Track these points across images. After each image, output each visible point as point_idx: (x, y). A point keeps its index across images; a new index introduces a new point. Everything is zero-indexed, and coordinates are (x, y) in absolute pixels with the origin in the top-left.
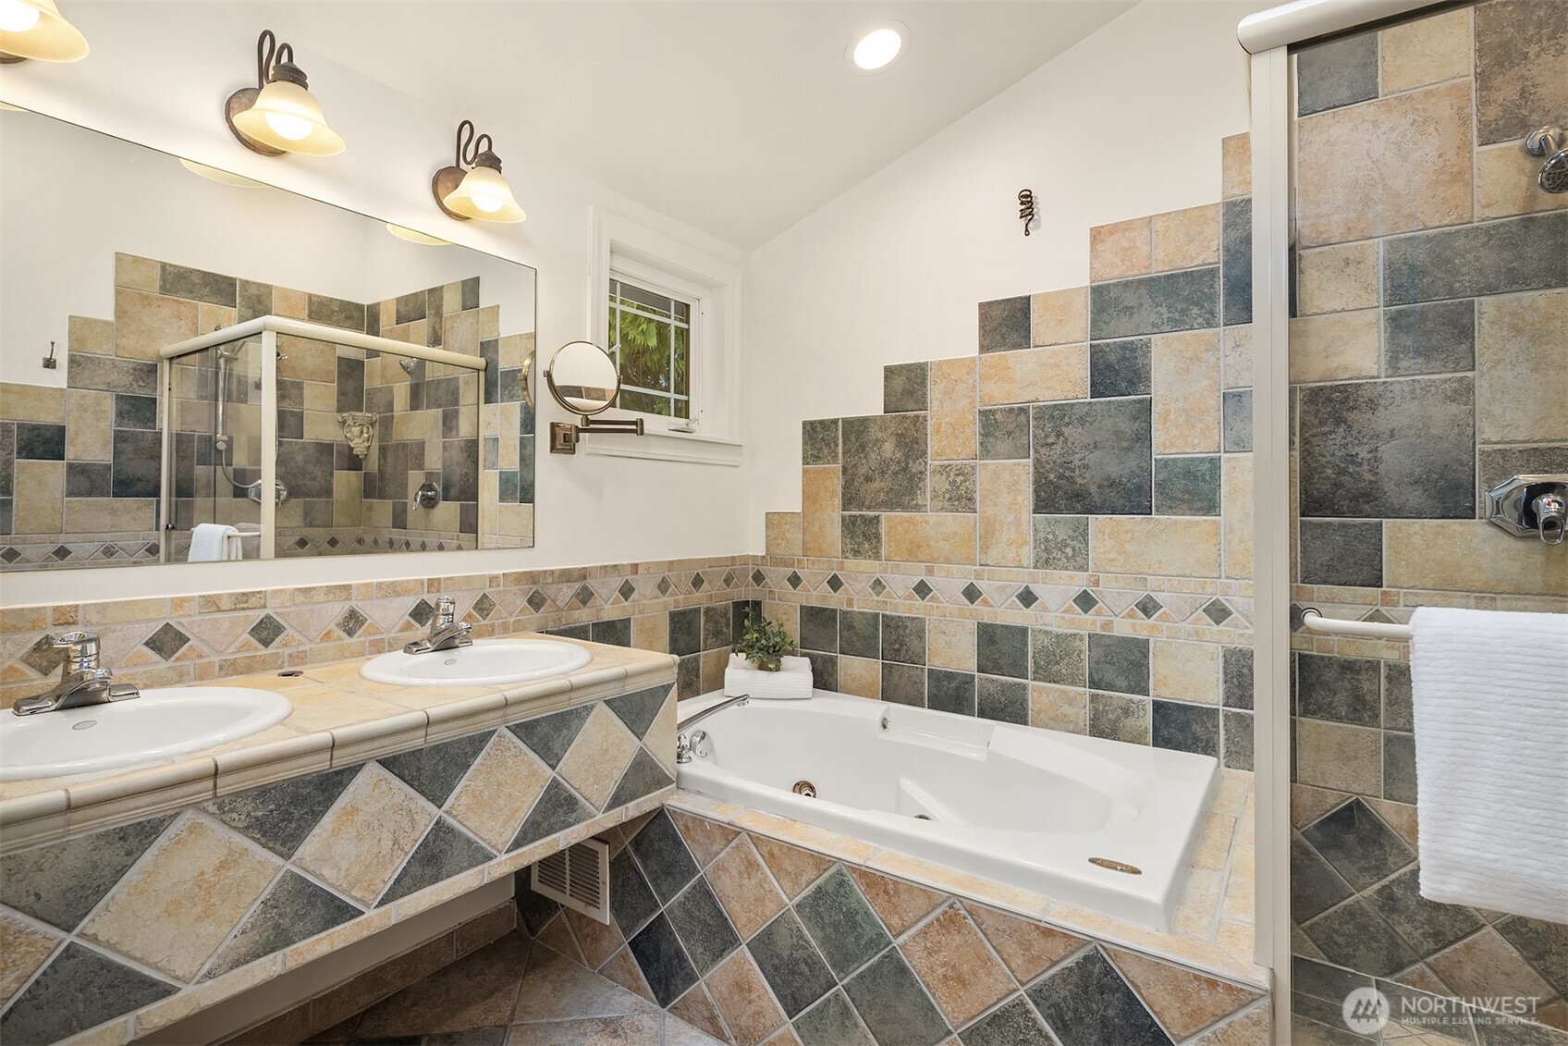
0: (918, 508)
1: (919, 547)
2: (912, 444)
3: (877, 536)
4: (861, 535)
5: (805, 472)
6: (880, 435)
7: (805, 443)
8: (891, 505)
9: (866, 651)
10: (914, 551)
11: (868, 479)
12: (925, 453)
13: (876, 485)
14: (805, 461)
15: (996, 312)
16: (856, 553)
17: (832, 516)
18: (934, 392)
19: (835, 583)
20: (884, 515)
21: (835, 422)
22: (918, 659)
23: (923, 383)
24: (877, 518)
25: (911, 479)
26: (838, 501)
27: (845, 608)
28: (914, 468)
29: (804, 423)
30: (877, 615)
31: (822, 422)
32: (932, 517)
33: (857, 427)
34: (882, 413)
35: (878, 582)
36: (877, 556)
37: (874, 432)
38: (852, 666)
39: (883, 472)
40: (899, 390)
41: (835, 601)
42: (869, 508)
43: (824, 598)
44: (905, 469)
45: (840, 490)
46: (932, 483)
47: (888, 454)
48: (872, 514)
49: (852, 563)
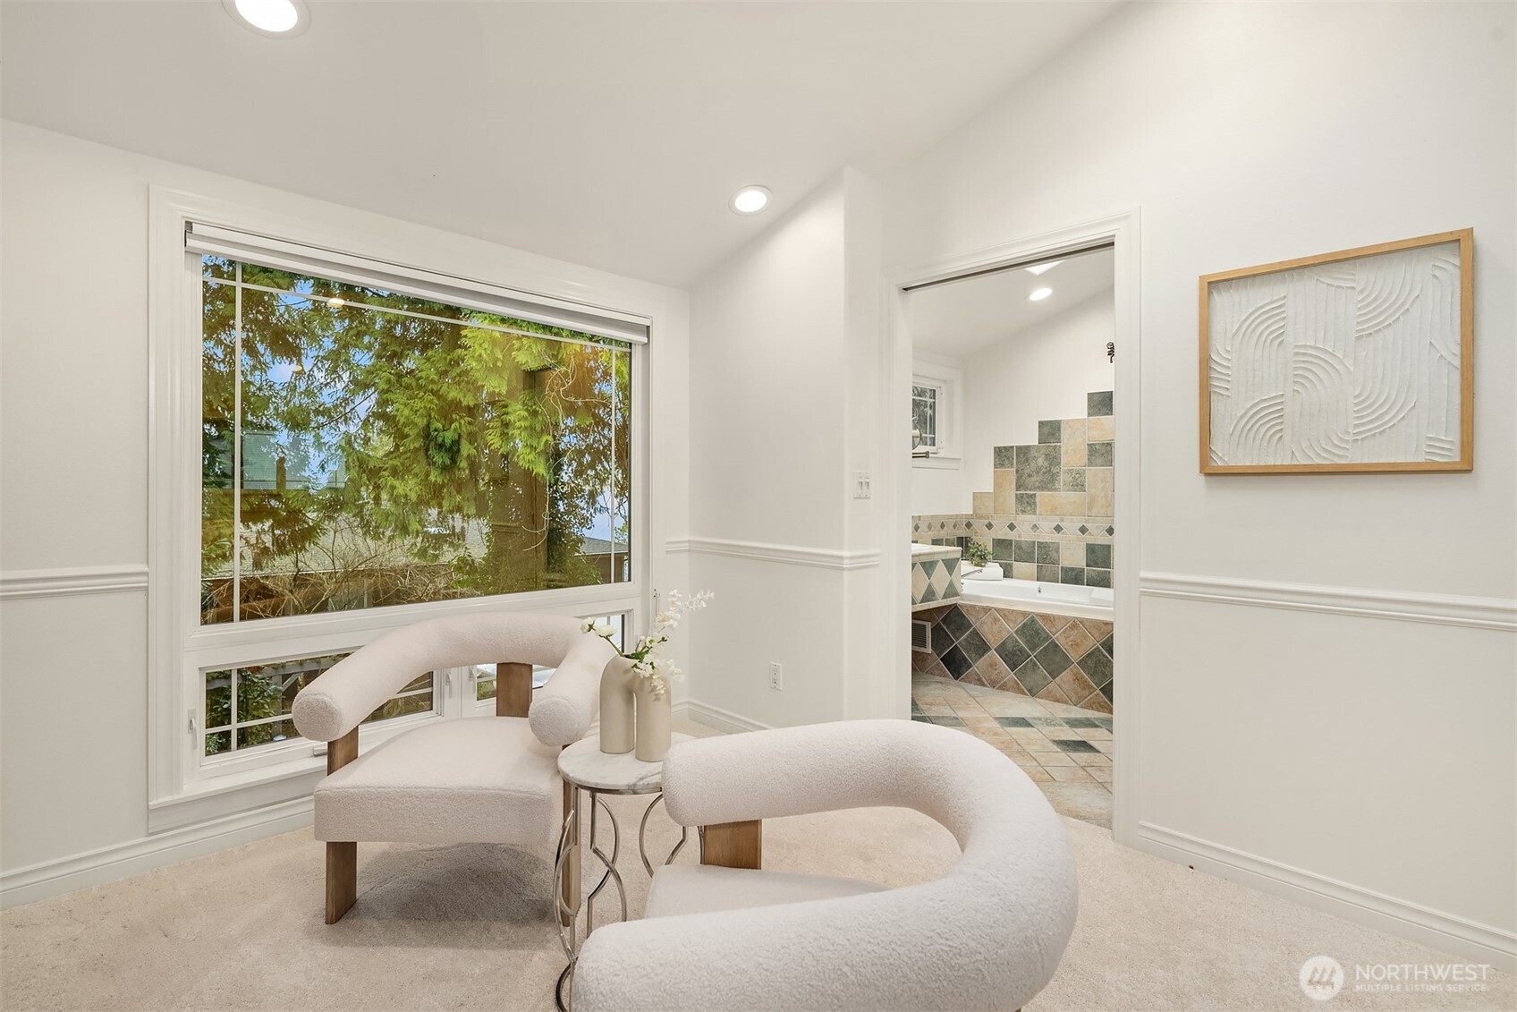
0: (1056, 490)
1: (1056, 508)
2: (1053, 459)
3: (1035, 503)
4: (1026, 503)
5: (995, 472)
6: (1036, 454)
7: (995, 458)
8: (1042, 488)
9: (1029, 559)
10: (1054, 511)
11: (1030, 476)
12: (1060, 463)
13: (1034, 479)
14: (995, 466)
15: (1096, 398)
16: (1023, 512)
17: (1011, 493)
18: (1064, 434)
19: (1012, 527)
20: (1038, 493)
21: (1012, 447)
22: (1055, 562)
23: (1059, 430)
24: (1035, 495)
25: (1053, 475)
26: (1014, 486)
27: (1017, 539)
28: (1054, 470)
29: (995, 448)
30: (1034, 542)
31: (1004, 447)
32: (1063, 494)
33: (1023, 451)
34: (1037, 444)
35: (1035, 526)
36: (1035, 513)
37: (1033, 453)
38: (1019, 567)
39: (1038, 473)
40: (1046, 433)
41: (1011, 536)
42: (1030, 490)
43: (1006, 534)
44: (1050, 471)
45: (1015, 481)
46: (1063, 478)
47: (1041, 464)
48: (1032, 493)
49: (1021, 517)
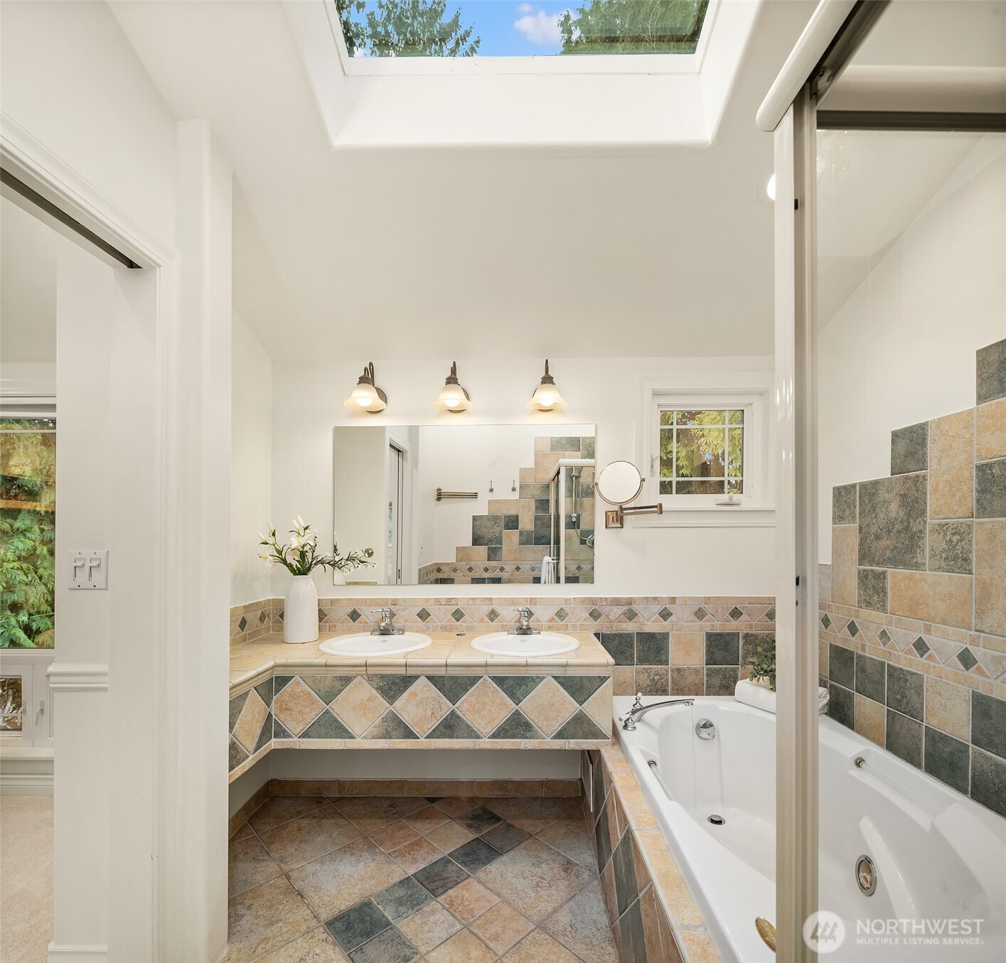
0: (917, 566)
1: (918, 604)
2: (913, 504)
3: (884, 590)
4: (873, 589)
5: (834, 530)
6: (887, 496)
7: (834, 506)
8: (896, 563)
9: (876, 696)
10: (914, 608)
11: (878, 537)
12: (924, 512)
13: (884, 542)
14: (834, 523)
16: (869, 604)
17: (852, 569)
18: (933, 450)
19: (853, 629)
20: (890, 571)
21: (854, 486)
22: (916, 713)
23: (923, 443)
24: (884, 573)
25: (912, 537)
26: (856, 556)
27: (860, 652)
28: (915, 527)
29: (834, 489)
30: (883, 663)
31: (845, 487)
32: (929, 575)
33: (870, 490)
34: (890, 476)
35: (884, 634)
36: (883, 609)
37: (883, 495)
38: (865, 707)
39: (889, 531)
40: (903, 452)
41: (852, 644)
42: (878, 564)
43: (845, 640)
44: (907, 528)
45: (857, 547)
46: (931, 542)
47: (893, 515)
48: (880, 569)
49: (866, 613)
